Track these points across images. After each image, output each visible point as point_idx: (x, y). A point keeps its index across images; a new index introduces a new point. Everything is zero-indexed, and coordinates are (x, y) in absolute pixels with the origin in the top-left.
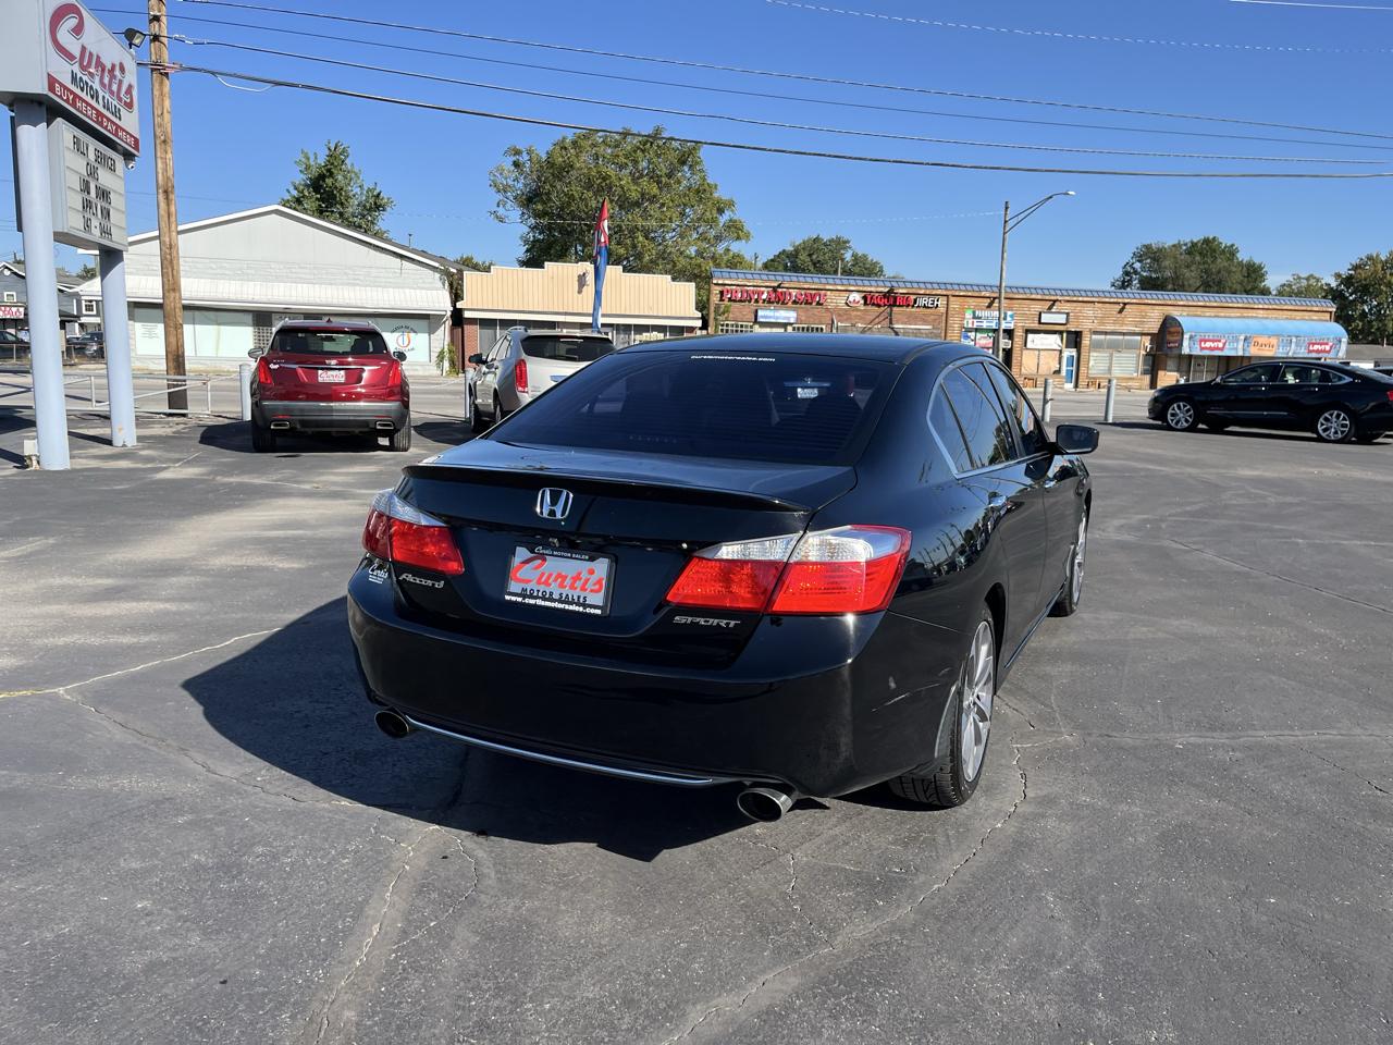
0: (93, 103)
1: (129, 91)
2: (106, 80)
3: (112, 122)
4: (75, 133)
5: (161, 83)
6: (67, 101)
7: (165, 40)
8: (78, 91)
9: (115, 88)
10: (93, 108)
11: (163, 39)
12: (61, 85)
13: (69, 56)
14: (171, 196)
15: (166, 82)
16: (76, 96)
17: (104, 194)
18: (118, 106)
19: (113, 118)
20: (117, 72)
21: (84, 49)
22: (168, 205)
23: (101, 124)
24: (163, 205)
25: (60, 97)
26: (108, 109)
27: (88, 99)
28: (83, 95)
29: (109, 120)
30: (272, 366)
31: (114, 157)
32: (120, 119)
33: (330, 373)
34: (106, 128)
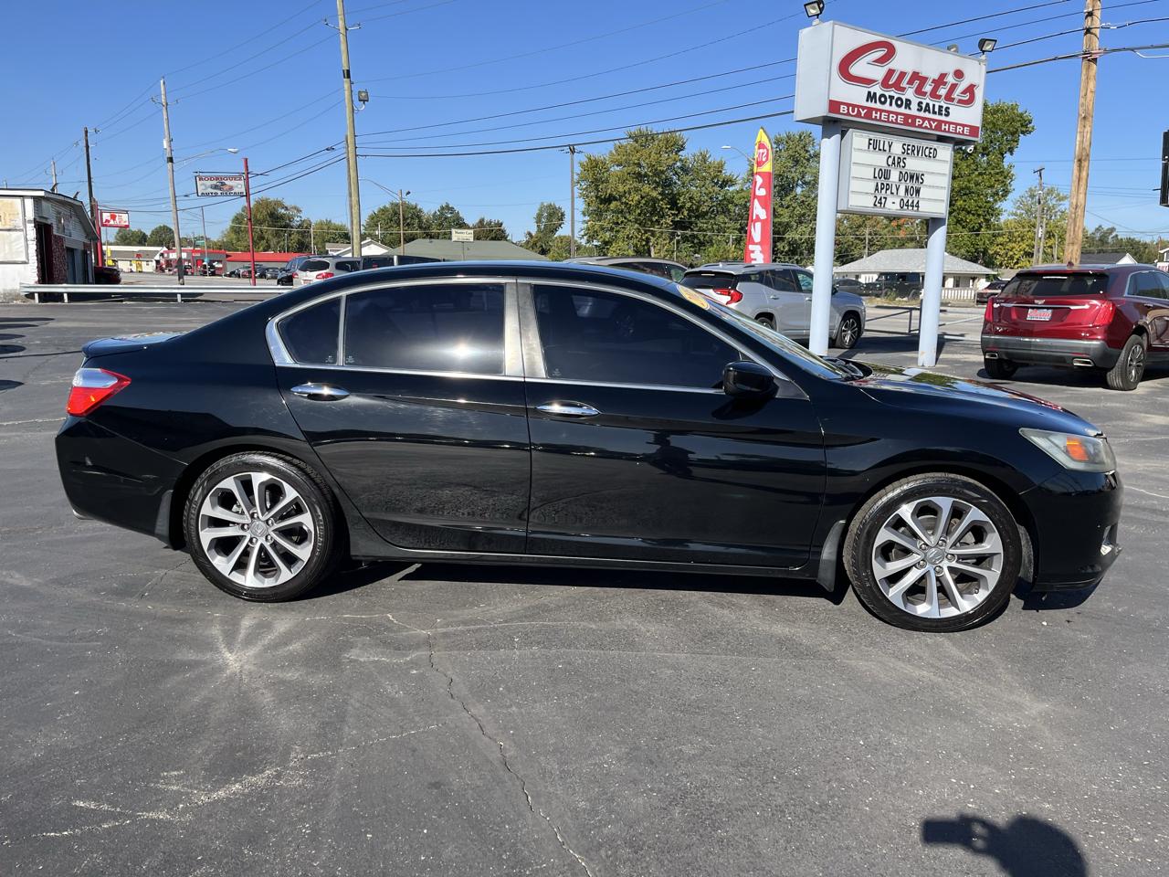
0: (902, 110)
1: (970, 89)
2: (928, 88)
3: (929, 120)
4: (872, 137)
5: (1088, 68)
6: (859, 115)
7: (1097, 32)
8: (878, 106)
9: (943, 91)
10: (897, 114)
11: (1093, 31)
12: (848, 105)
13: (868, 82)
14: (1085, 164)
15: (1094, 66)
16: (870, 110)
17: (915, 176)
18: (945, 106)
19: (937, 117)
20: (950, 79)
21: (891, 72)
22: (1080, 171)
23: (913, 124)
24: (1076, 172)
25: (848, 114)
26: (927, 109)
27: (894, 108)
28: (886, 107)
29: (924, 119)
30: (996, 306)
31: (935, 146)
32: (947, 115)
33: (1039, 311)
34: (920, 126)
